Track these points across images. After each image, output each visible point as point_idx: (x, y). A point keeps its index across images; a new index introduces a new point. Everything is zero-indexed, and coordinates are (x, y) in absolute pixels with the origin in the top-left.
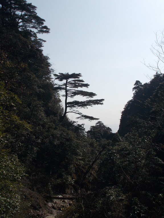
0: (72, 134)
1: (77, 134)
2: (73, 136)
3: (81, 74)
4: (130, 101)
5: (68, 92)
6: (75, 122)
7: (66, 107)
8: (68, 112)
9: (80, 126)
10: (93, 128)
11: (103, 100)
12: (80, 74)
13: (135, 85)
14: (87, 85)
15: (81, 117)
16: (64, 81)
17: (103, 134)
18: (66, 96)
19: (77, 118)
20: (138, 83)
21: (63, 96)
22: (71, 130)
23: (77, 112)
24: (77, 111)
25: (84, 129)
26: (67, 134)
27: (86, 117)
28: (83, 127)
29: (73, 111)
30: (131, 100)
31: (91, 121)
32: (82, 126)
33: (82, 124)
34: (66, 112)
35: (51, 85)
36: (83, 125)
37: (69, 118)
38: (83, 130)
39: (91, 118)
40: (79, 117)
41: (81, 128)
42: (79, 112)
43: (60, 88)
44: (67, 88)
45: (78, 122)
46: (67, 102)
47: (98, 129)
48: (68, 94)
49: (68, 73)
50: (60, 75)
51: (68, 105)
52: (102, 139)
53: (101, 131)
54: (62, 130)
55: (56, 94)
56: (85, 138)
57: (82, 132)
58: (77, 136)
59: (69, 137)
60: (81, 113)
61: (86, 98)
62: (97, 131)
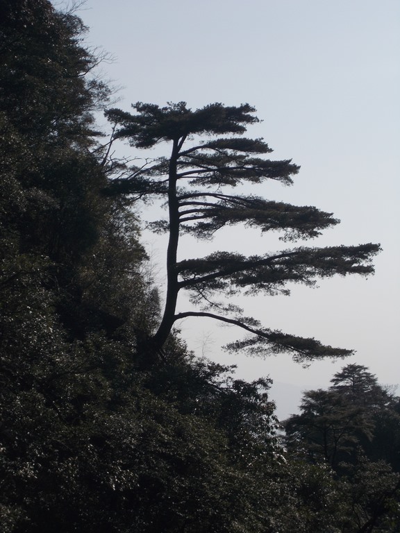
0: (203, 436)
1: (230, 436)
2: (208, 444)
3: (253, 110)
5: (181, 209)
6: (222, 369)
7: (173, 288)
8: (182, 315)
9: (250, 390)
10: (317, 400)
11: (372, 248)
12: (247, 108)
14: (283, 170)
15: (252, 342)
16: (164, 149)
17: (371, 436)
18: (174, 227)
19: (230, 346)
21: (158, 225)
22: (197, 414)
23: (231, 315)
24: (231, 308)
25: (270, 408)
26: (179, 433)
27: (281, 341)
28: (265, 395)
29: (212, 311)
31: (306, 361)
32: (261, 391)
33: (261, 382)
34: (171, 317)
35: (93, 169)
36: (265, 385)
37: (188, 349)
38: (262, 411)
39: (309, 349)
40: (244, 344)
41: (253, 400)
42: (245, 315)
43: (139, 185)
44: (177, 186)
45: (235, 366)
46: (179, 259)
47: (344, 410)
48: (181, 217)
49: (183, 104)
50: (139, 114)
51: (183, 274)
52: (365, 462)
53: (362, 420)
54: (149, 413)
55: (119, 218)
56: (273, 456)
57: (257, 425)
58: (229, 445)
59: (189, 450)
60: (251, 321)
61: (280, 238)
62: (341, 416)
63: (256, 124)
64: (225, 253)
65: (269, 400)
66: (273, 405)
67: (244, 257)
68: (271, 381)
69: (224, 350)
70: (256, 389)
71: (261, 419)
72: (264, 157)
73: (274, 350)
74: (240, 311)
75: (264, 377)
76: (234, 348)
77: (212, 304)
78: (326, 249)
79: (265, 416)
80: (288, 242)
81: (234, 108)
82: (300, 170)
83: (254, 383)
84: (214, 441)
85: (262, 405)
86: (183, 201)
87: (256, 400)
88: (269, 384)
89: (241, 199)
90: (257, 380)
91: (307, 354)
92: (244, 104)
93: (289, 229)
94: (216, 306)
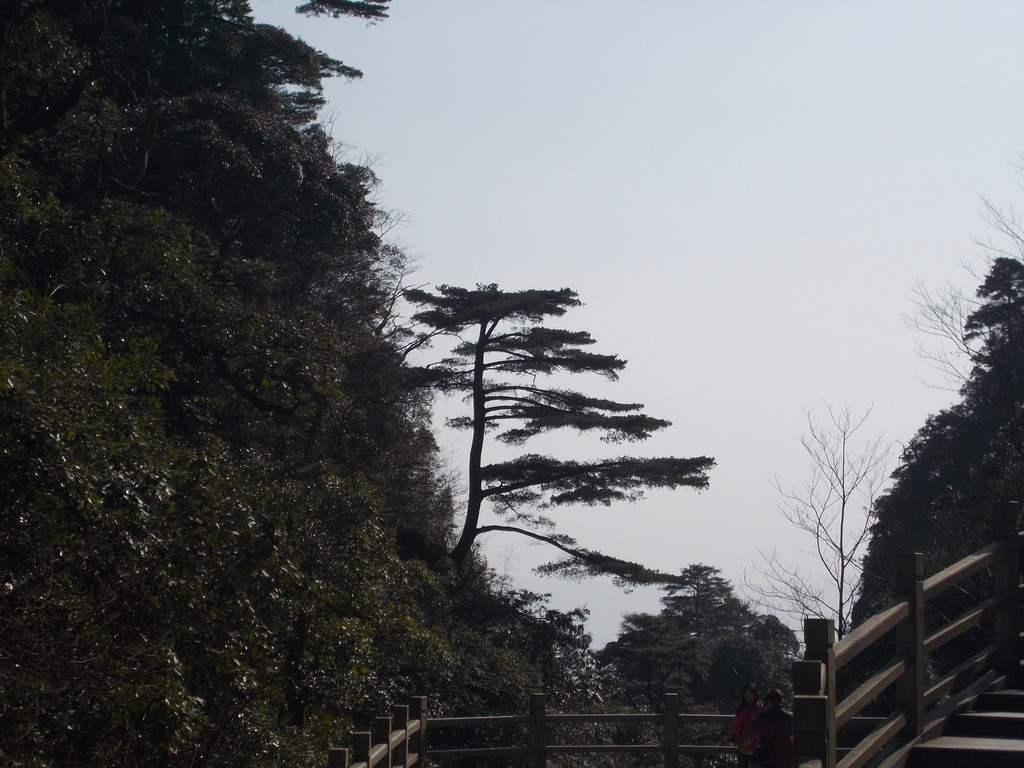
0: (517, 671)
1: (543, 671)
2: (523, 678)
3: (575, 294)
4: (945, 418)
5: (488, 405)
6: (536, 598)
7: (476, 497)
8: (485, 529)
9: (564, 620)
10: (641, 629)
12: (567, 292)
13: (983, 292)
14: (608, 365)
15: (567, 564)
17: (705, 675)
18: (480, 423)
19: (542, 569)
20: (1008, 278)
21: (459, 423)
22: (510, 646)
23: (542, 531)
24: (542, 521)
25: (587, 639)
26: (493, 666)
27: (598, 563)
28: (581, 627)
29: (519, 524)
30: (947, 408)
31: (628, 586)
32: (576, 622)
33: (577, 612)
34: (472, 529)
36: (581, 616)
37: (489, 566)
38: (577, 644)
39: (633, 573)
40: (556, 567)
41: (568, 632)
42: (557, 531)
43: (441, 378)
44: (483, 378)
45: (549, 595)
46: (484, 463)
47: (673, 640)
48: (487, 415)
49: (494, 286)
50: (443, 296)
51: (487, 480)
52: (690, 705)
53: (696, 654)
54: (461, 645)
55: (406, 402)
56: (588, 694)
57: (571, 660)
58: (543, 681)
59: (504, 685)
60: (566, 539)
61: (601, 439)
62: (669, 649)
63: (577, 308)
64: (537, 456)
65: (585, 633)
66: (589, 637)
67: (559, 462)
68: (588, 612)
69: (534, 572)
70: (571, 620)
71: (577, 653)
72: (585, 349)
73: (591, 573)
74: (552, 524)
75: (581, 607)
76: (545, 571)
77: (519, 516)
78: (654, 460)
79: (580, 651)
80: (610, 443)
81: (553, 291)
82: (626, 365)
83: (570, 613)
84: (529, 676)
85: (578, 637)
86: (490, 395)
87: (571, 632)
88: (586, 616)
89: (558, 394)
90: (573, 610)
91: (630, 579)
92: (564, 288)
93: (613, 430)
94: (525, 517)
